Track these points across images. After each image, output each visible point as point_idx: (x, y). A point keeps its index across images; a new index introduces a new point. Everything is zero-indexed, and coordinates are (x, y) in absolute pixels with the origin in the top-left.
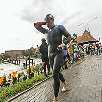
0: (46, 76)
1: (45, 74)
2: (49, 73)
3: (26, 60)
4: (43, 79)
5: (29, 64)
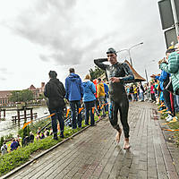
0: (57, 139)
1: (55, 135)
2: (62, 133)
3: (18, 111)
4: (50, 145)
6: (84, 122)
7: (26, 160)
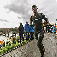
5: (14, 36)
6: (30, 39)
7: (11, 49)
